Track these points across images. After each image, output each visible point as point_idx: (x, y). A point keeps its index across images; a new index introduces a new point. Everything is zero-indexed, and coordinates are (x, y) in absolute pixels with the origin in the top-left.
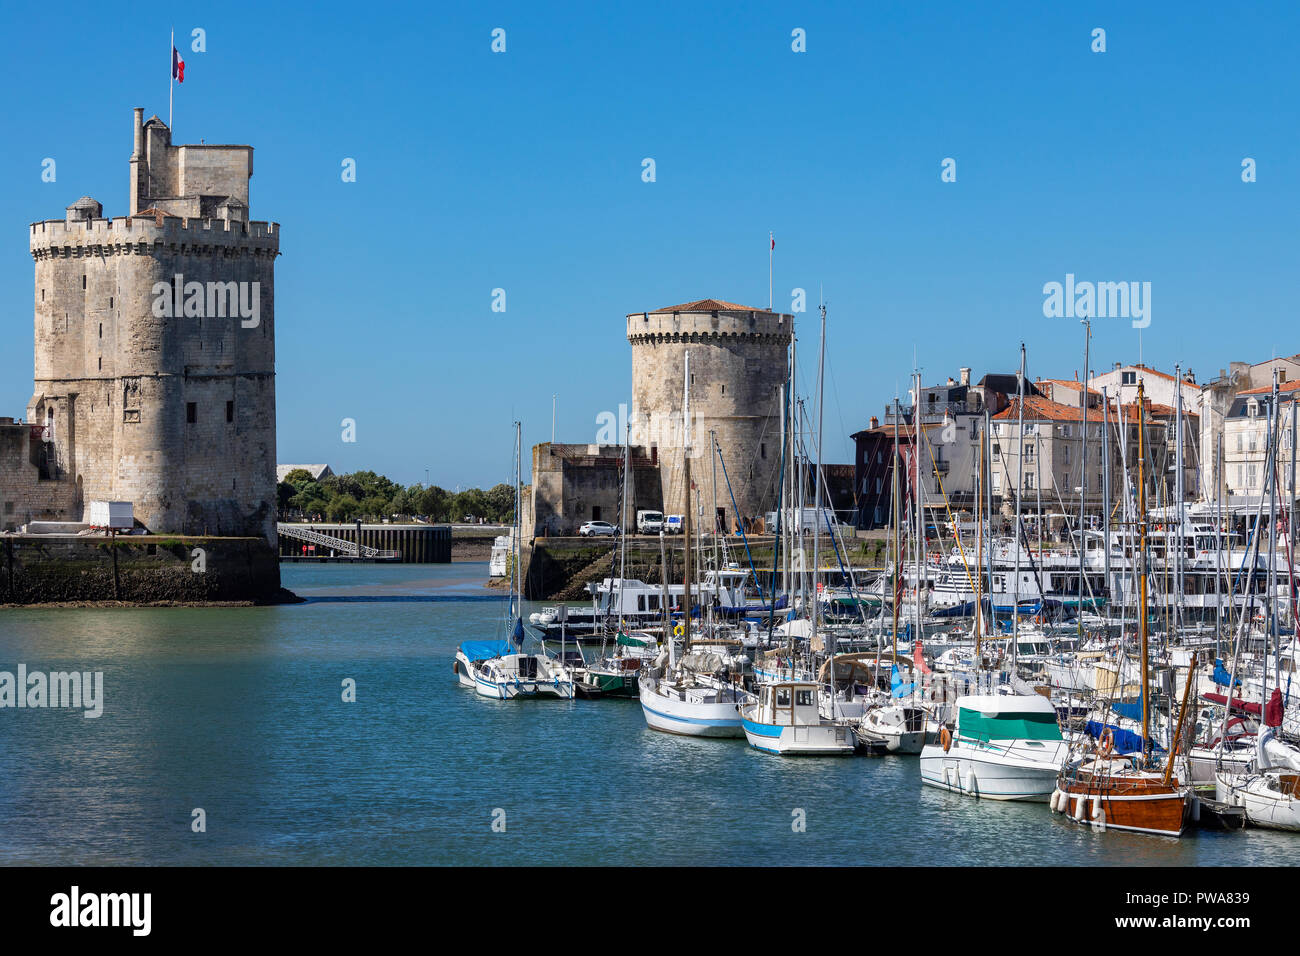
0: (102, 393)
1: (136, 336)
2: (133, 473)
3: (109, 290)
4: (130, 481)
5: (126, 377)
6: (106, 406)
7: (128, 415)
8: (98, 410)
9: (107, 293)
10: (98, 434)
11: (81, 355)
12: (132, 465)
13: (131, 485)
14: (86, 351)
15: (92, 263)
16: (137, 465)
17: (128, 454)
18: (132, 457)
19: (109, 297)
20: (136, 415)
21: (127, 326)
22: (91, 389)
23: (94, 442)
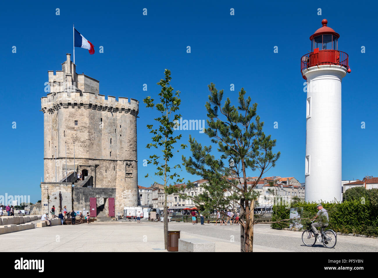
0: (112, 165)
1: (131, 145)
2: (130, 196)
3: (115, 126)
4: (129, 199)
5: (126, 160)
6: (113, 171)
7: (127, 175)
8: (109, 172)
9: (114, 127)
10: (109, 181)
11: (100, 150)
12: (130, 193)
13: (130, 201)
14: (103, 149)
15: (105, 114)
16: (132, 193)
17: (128, 189)
18: (130, 191)
19: (115, 129)
20: (130, 175)
21: (127, 141)
22: (105, 163)
23: (107, 184)
